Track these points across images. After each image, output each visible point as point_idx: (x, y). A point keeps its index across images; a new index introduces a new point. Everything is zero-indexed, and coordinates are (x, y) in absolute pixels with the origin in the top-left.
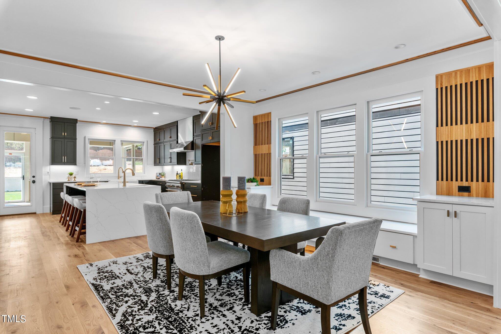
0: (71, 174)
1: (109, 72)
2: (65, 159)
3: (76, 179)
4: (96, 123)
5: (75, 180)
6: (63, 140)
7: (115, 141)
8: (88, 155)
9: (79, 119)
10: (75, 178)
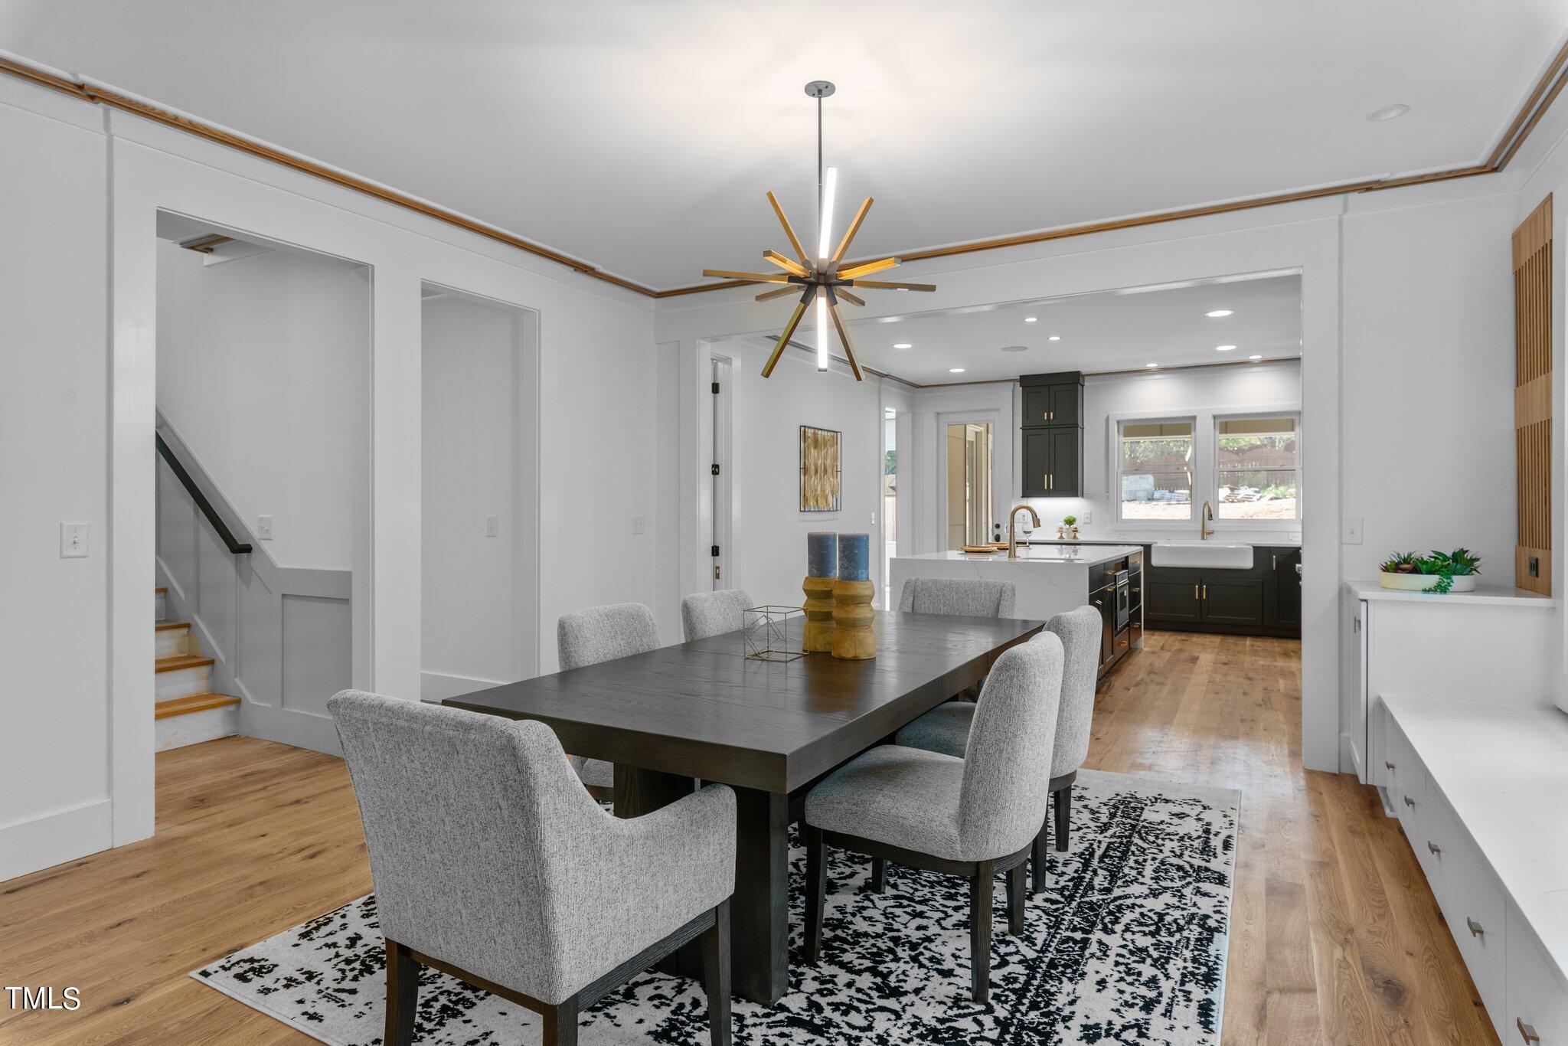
0: (1070, 522)
1: (933, 251)
2: (1049, 480)
3: (1077, 535)
4: (1132, 374)
5: (1075, 536)
6: (1046, 431)
7: (1194, 418)
8: (1117, 467)
9: (1084, 370)
10: (1077, 531)
